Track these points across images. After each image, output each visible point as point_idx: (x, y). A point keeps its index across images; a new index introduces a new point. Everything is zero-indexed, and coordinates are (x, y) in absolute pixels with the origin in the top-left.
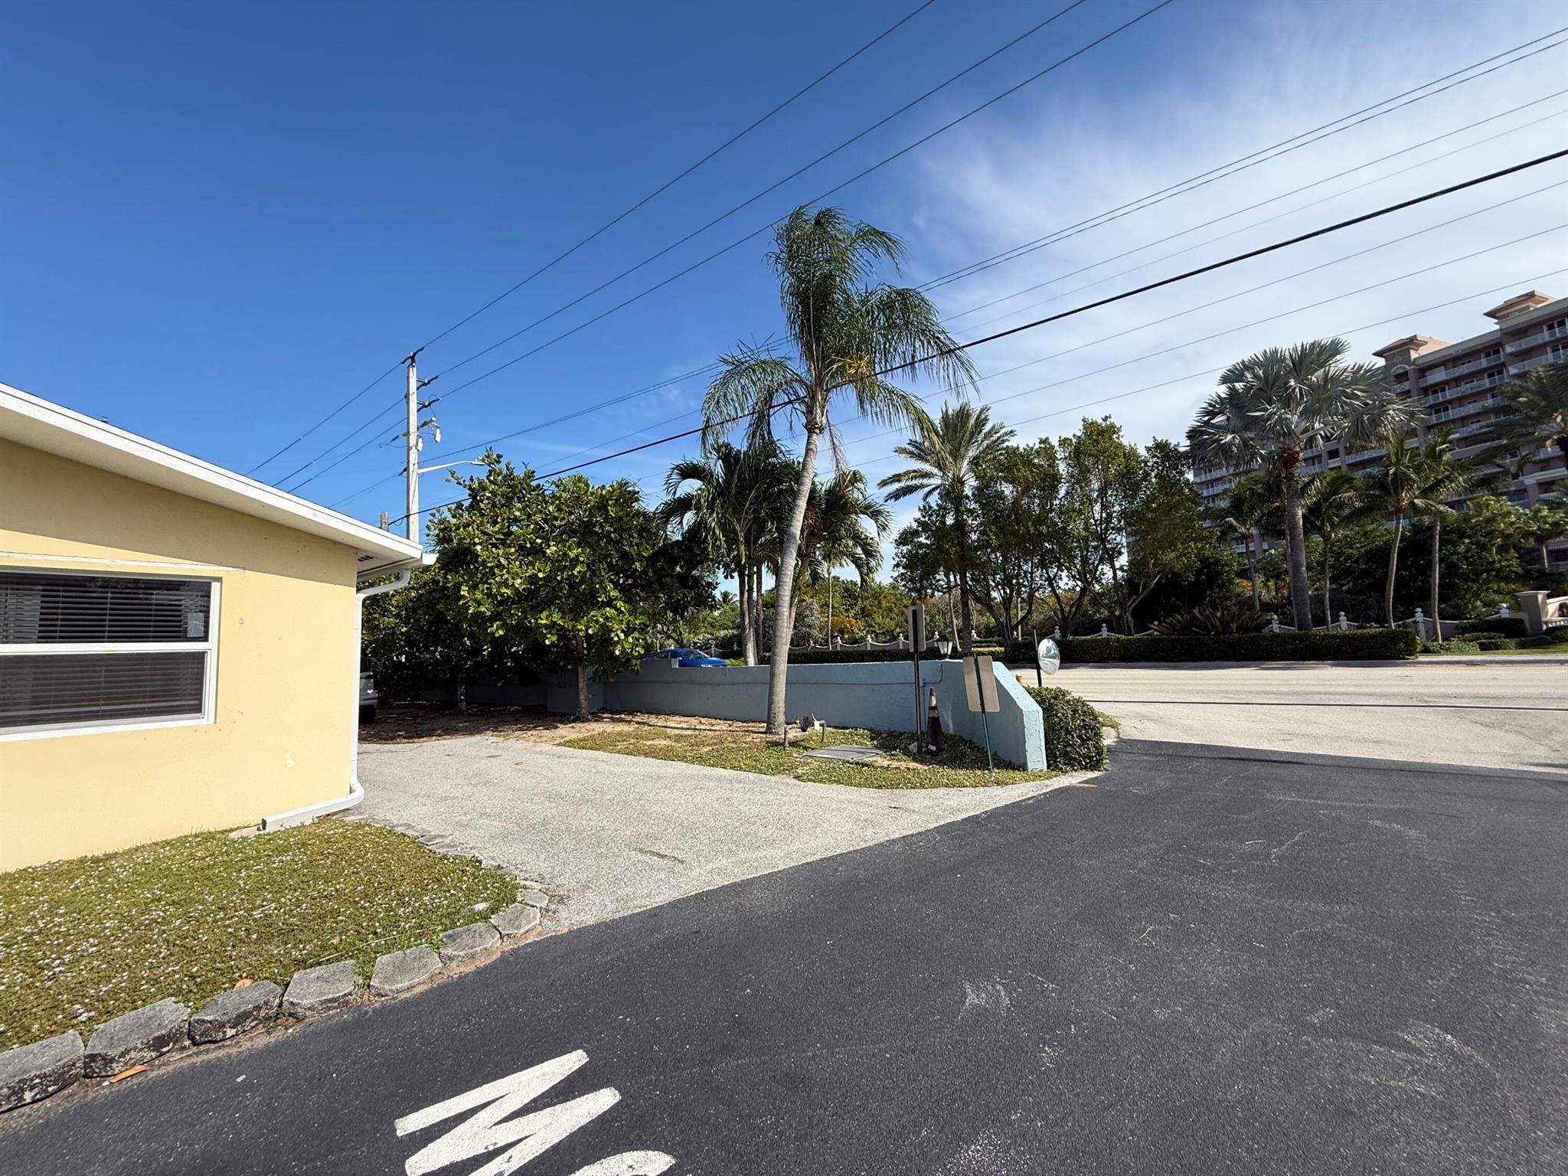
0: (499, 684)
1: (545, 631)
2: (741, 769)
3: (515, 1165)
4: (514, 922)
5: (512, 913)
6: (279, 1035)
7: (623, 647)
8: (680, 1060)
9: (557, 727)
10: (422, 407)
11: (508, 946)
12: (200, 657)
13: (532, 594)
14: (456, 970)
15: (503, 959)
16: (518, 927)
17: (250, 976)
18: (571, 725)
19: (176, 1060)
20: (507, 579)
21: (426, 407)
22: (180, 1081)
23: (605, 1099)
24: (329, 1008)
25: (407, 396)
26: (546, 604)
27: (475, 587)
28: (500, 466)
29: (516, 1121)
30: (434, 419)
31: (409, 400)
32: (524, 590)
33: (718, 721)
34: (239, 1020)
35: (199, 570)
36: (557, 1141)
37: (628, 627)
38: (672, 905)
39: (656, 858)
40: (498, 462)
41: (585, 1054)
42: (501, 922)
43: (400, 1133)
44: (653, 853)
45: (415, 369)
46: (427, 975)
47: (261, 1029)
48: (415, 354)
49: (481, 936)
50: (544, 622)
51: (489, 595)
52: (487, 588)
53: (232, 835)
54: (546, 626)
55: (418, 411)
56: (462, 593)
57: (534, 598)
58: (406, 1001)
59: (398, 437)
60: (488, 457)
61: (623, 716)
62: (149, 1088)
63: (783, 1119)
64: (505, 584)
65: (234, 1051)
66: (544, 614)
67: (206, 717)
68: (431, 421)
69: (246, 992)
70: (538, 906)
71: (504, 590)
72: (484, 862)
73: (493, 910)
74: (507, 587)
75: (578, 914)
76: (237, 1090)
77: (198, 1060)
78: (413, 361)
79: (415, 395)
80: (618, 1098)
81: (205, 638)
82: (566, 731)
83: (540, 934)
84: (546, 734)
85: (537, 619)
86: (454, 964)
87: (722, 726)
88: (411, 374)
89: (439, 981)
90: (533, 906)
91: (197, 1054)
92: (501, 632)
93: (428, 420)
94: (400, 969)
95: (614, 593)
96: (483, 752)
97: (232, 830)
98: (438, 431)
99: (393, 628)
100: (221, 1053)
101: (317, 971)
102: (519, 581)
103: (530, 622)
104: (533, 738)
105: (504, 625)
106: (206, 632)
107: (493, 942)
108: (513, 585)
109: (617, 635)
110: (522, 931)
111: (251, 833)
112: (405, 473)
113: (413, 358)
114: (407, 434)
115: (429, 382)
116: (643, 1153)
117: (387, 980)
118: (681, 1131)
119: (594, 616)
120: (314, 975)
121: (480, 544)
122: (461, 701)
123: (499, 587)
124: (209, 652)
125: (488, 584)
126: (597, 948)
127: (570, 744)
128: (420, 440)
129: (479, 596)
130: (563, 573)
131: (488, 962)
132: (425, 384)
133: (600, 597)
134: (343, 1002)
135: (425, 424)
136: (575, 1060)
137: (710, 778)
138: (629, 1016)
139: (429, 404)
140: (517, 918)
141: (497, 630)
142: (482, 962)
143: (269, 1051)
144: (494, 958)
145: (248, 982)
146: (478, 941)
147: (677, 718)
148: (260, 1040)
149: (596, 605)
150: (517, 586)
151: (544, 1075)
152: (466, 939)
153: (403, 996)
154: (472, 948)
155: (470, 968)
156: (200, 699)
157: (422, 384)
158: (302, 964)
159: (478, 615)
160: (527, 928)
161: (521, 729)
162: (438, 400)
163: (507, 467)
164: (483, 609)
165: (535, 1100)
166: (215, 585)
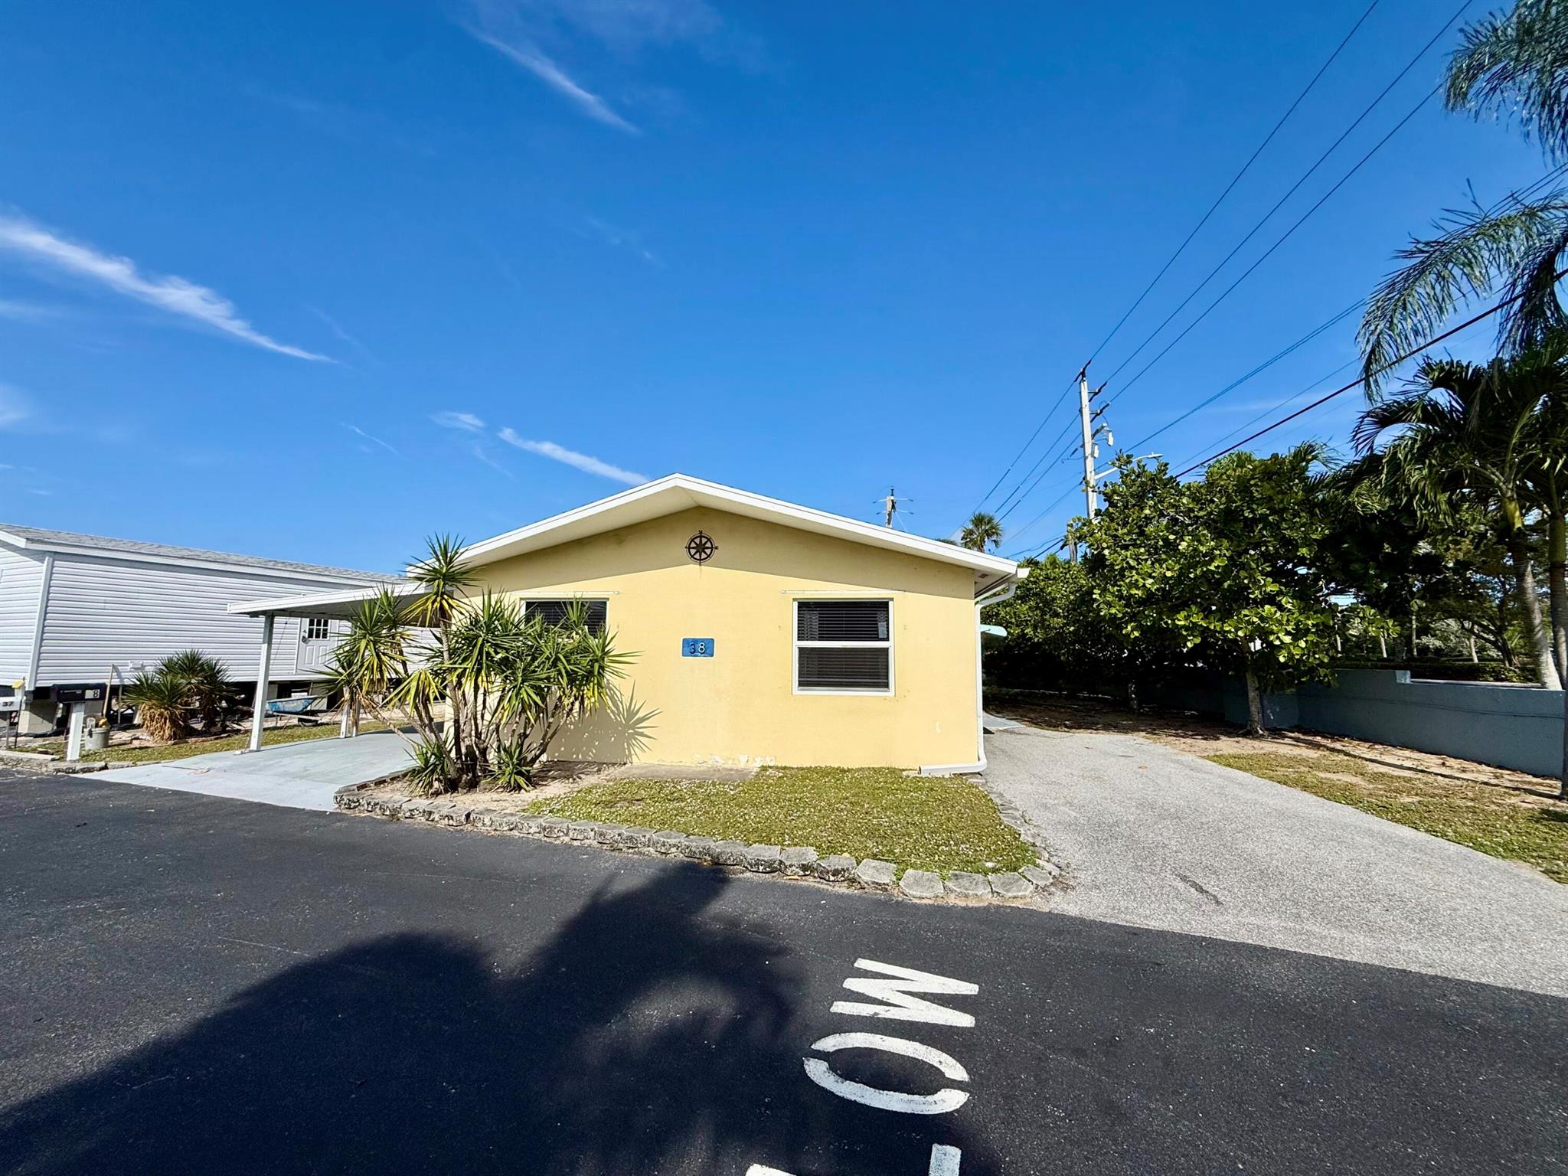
0: (1159, 686)
1: (1185, 633)
2: (1444, 835)
3: (888, 1015)
4: (1007, 886)
5: (1009, 878)
6: (851, 891)
7: (1289, 652)
8: (1035, 1034)
9: (1218, 739)
10: (1095, 416)
11: (996, 901)
12: (885, 651)
13: (1165, 595)
14: (952, 900)
15: (986, 909)
16: (1007, 891)
17: (850, 853)
18: (1236, 739)
19: (811, 882)
20: (1137, 581)
21: (1098, 415)
22: (806, 891)
23: (965, 1020)
24: (877, 889)
25: (1081, 411)
26: (1183, 605)
27: (1104, 590)
28: (1132, 465)
29: (907, 996)
30: (1105, 425)
31: (1082, 414)
32: (1157, 590)
33: (1484, 767)
34: (836, 873)
35: (882, 594)
36: (917, 1020)
37: (1297, 629)
38: (1162, 934)
39: (1193, 890)
40: (1130, 462)
41: (977, 990)
42: (995, 881)
43: (856, 965)
44: (1194, 885)
45: (1085, 383)
46: (932, 895)
47: (845, 884)
48: (1084, 369)
49: (976, 884)
50: (1182, 623)
51: (1121, 597)
52: (1118, 591)
53: (905, 773)
54: (1186, 628)
55: (1091, 421)
56: (1094, 596)
57: (1168, 599)
58: (915, 905)
59: (1075, 451)
60: (1118, 460)
61: (1318, 739)
62: (794, 887)
63: (1070, 1121)
64: (1135, 585)
65: (830, 888)
66: (1183, 614)
67: (891, 691)
68: (1103, 427)
69: (843, 860)
70: (1035, 882)
71: (1134, 591)
72: (1022, 836)
73: (995, 871)
74: (1138, 588)
75: (1068, 904)
76: (819, 906)
77: (817, 885)
78: (1084, 376)
79: (1088, 407)
80: (973, 1025)
81: (887, 639)
82: (1227, 745)
83: (1025, 904)
84: (1200, 743)
85: (1173, 620)
86: (953, 896)
87: (1485, 773)
88: (1083, 389)
89: (940, 902)
90: (1029, 881)
91: (818, 882)
92: (1136, 634)
93: (1099, 427)
94: (917, 882)
95: (1273, 588)
96: (1121, 751)
97: (904, 770)
99: (1062, 628)
100: (826, 887)
101: (876, 863)
102: (1151, 581)
103: (1166, 623)
104: (1183, 746)
105: (1139, 627)
106: (888, 634)
107: (983, 891)
108: (1144, 585)
109: (1278, 638)
110: (1010, 894)
111: (912, 774)
112: (1084, 482)
113: (1083, 374)
114: (1083, 446)
115: (1100, 391)
116: (954, 1061)
117: (908, 886)
118: (989, 1070)
119: (1246, 616)
120: (873, 864)
121: (1108, 548)
122: (1132, 699)
123: (1130, 588)
124: (890, 648)
125: (1118, 586)
126: (1058, 933)
127: (1218, 759)
128: (1096, 447)
129: (1109, 598)
130: (1196, 570)
131: (976, 905)
132: (1096, 394)
133: (1253, 593)
134: (883, 887)
135: (1098, 431)
136: (970, 989)
137: (1370, 833)
138: (1030, 987)
139: (1101, 411)
140: (1011, 883)
141: (1132, 631)
142: (973, 903)
143: (841, 896)
144: (981, 904)
145: (848, 855)
146: (973, 886)
147: (1407, 753)
148: (842, 889)
149: (1247, 602)
150: (1148, 586)
151: (944, 984)
152: (965, 882)
153: (915, 901)
154: (967, 890)
155: (962, 903)
156: (888, 679)
157: (1093, 395)
158: (875, 857)
159: (1113, 617)
160: (1015, 894)
161: (1177, 735)
162: (1108, 405)
163: (1139, 466)
164: (1113, 611)
165: (925, 994)
166: (891, 603)
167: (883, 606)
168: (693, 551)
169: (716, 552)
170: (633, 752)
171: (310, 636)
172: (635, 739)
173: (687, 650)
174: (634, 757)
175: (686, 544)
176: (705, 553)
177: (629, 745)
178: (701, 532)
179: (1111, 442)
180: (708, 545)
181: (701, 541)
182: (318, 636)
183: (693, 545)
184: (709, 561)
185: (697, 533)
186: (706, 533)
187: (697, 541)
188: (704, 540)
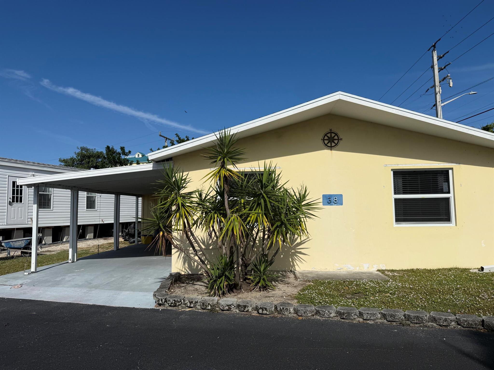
10: (440, 70)
12: (448, 199)
21: (443, 69)
25: (433, 67)
31: (434, 69)
35: (445, 166)
45: (436, 51)
48: (435, 44)
55: (439, 73)
59: (428, 89)
67: (452, 223)
68: (448, 76)
78: (435, 48)
79: (437, 65)
81: (449, 192)
88: (434, 55)
93: (445, 76)
98: (451, 80)
106: (449, 189)
112: (435, 108)
113: (434, 46)
114: (434, 86)
115: (443, 56)
124: (451, 197)
128: (442, 88)
132: (441, 58)
139: (445, 68)
156: (450, 216)
157: (439, 58)
162: (449, 64)
166: (450, 171)
167: (445, 173)
168: (326, 142)
169: (341, 142)
170: (295, 264)
171: (13, 201)
172: (296, 256)
173: (326, 201)
174: (296, 267)
175: (321, 137)
176: (334, 143)
177: (292, 260)
178: (331, 130)
179: (451, 85)
180: (336, 137)
181: (331, 135)
182: (17, 201)
183: (326, 138)
184: (337, 147)
185: (328, 131)
186: (334, 130)
187: (329, 135)
188: (333, 135)
